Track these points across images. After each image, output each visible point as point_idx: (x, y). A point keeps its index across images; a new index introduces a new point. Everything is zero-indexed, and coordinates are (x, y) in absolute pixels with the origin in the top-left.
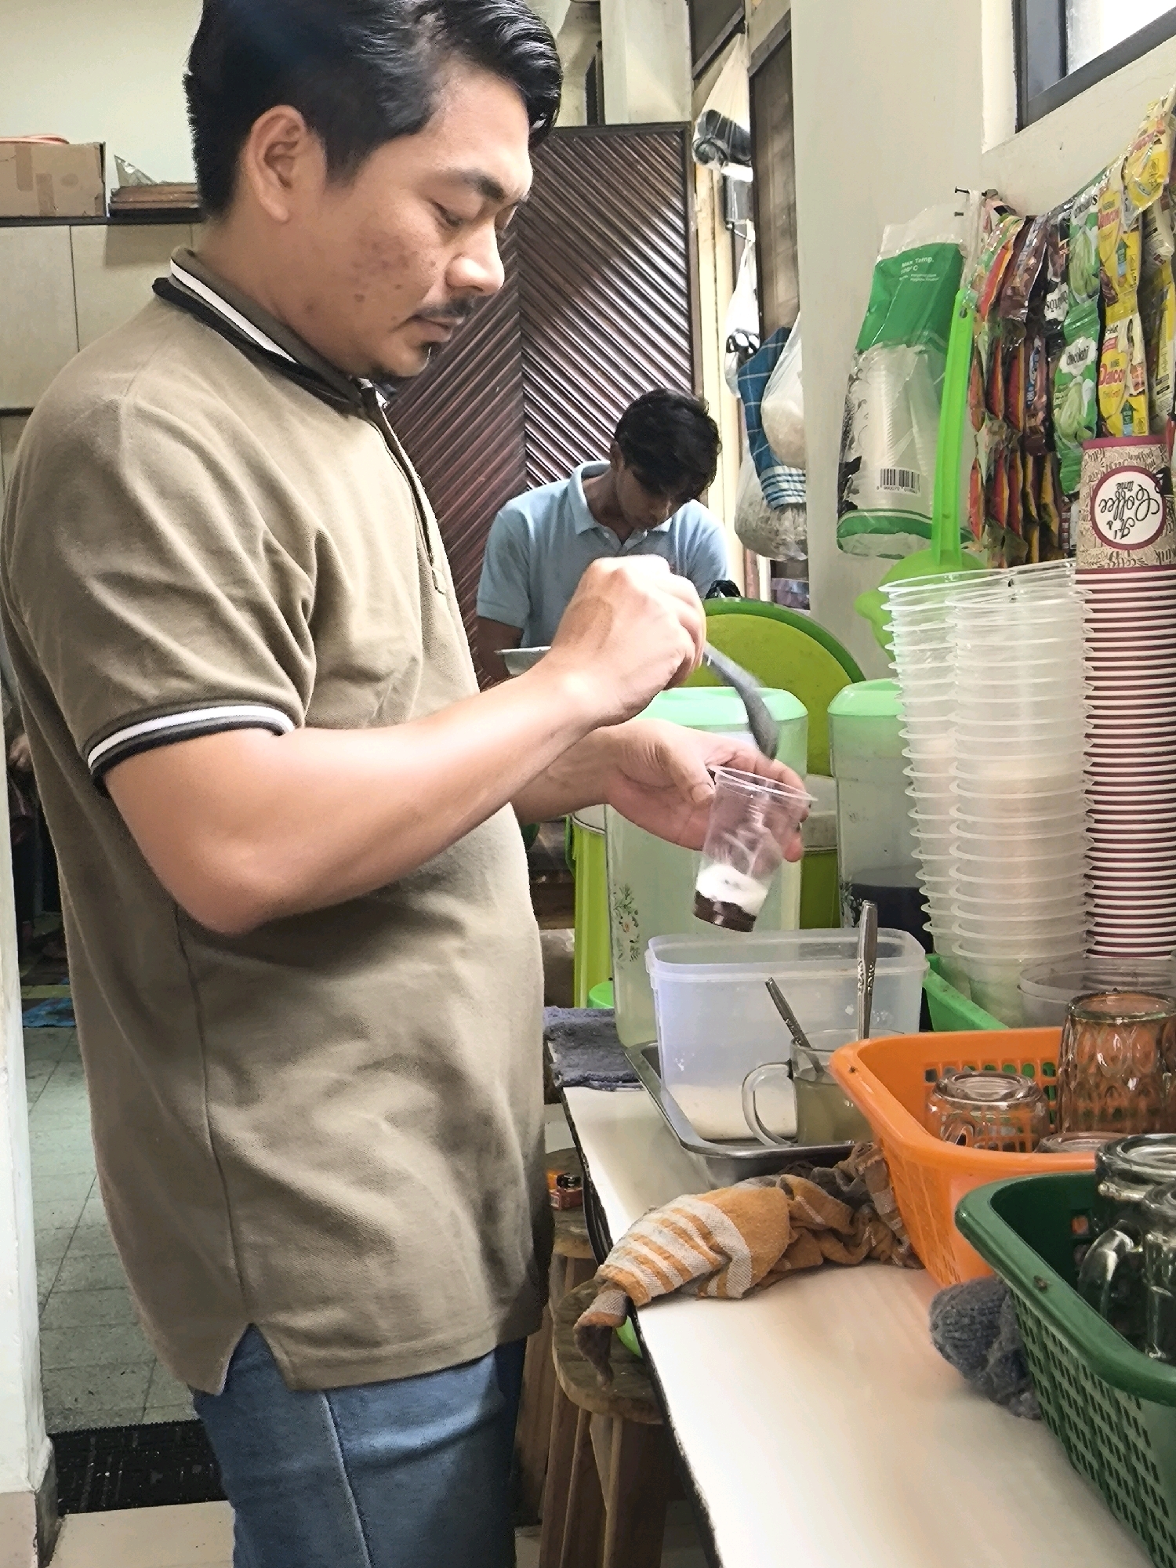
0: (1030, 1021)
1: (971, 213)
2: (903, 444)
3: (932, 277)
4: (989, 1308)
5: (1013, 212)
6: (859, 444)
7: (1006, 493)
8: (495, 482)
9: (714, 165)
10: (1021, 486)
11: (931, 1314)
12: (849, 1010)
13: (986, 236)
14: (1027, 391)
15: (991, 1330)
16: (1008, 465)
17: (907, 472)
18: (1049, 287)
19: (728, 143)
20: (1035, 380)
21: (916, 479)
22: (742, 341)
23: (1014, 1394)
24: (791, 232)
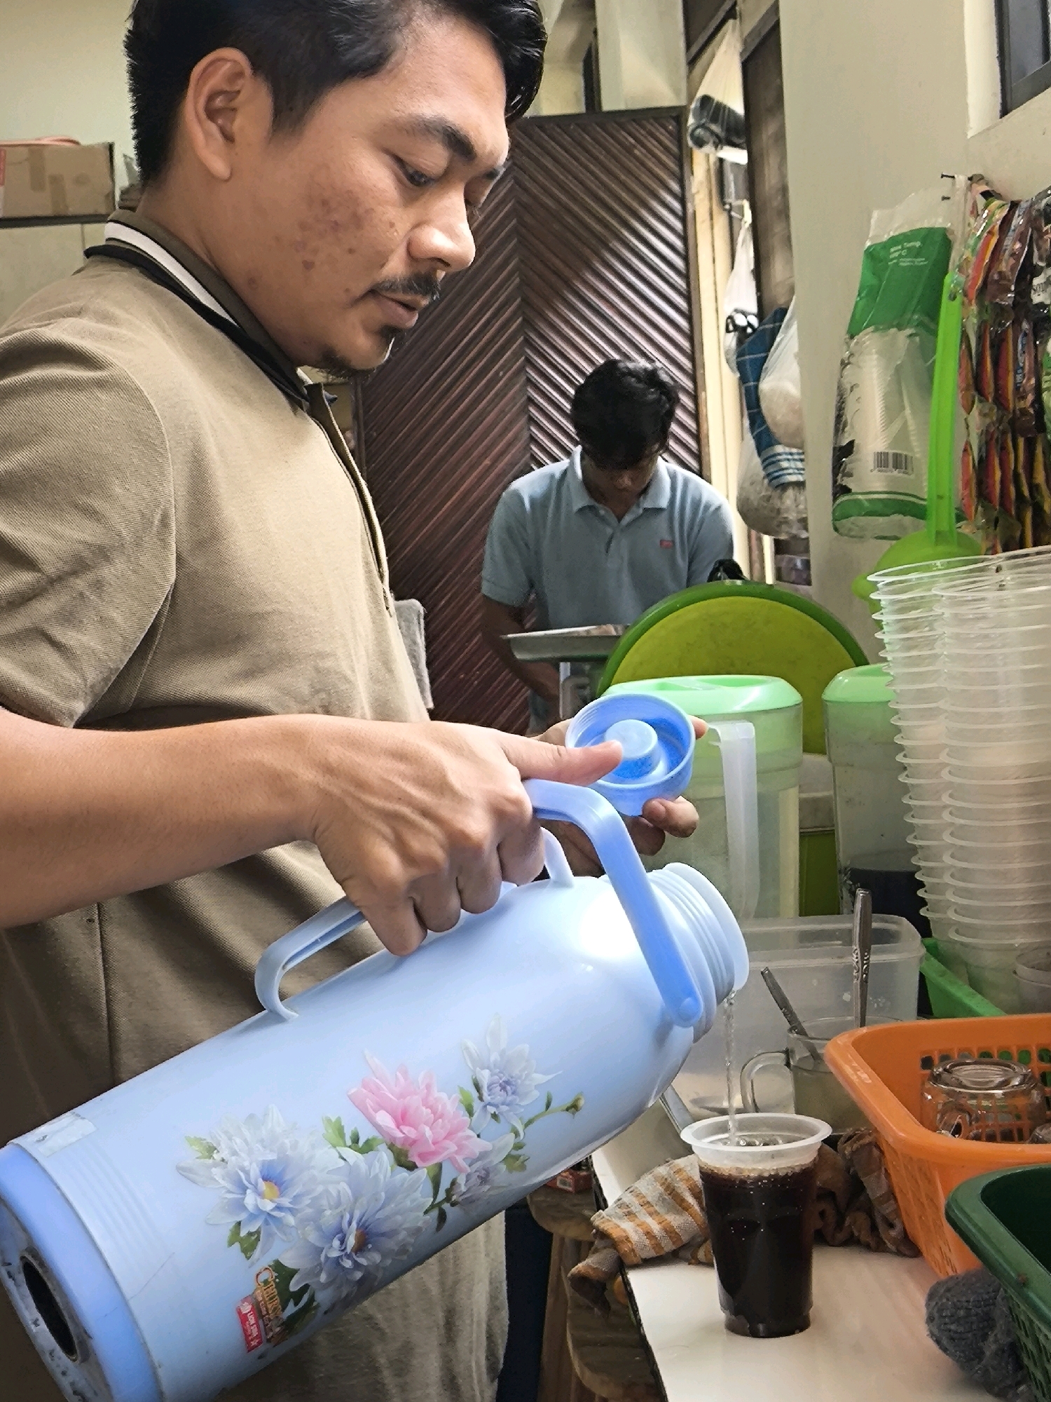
0: (1026, 1007)
1: (958, 197)
2: (897, 425)
3: (920, 261)
4: (985, 1300)
5: (999, 196)
6: (852, 427)
7: (998, 474)
8: (501, 465)
9: (709, 148)
10: (1013, 467)
11: (928, 1305)
12: (847, 997)
13: (972, 220)
14: (1016, 373)
15: (988, 1322)
16: (999, 447)
17: (901, 455)
18: (1036, 272)
19: (722, 126)
20: (1024, 363)
21: (909, 460)
22: (741, 321)
23: (1010, 1387)
24: (784, 213)
